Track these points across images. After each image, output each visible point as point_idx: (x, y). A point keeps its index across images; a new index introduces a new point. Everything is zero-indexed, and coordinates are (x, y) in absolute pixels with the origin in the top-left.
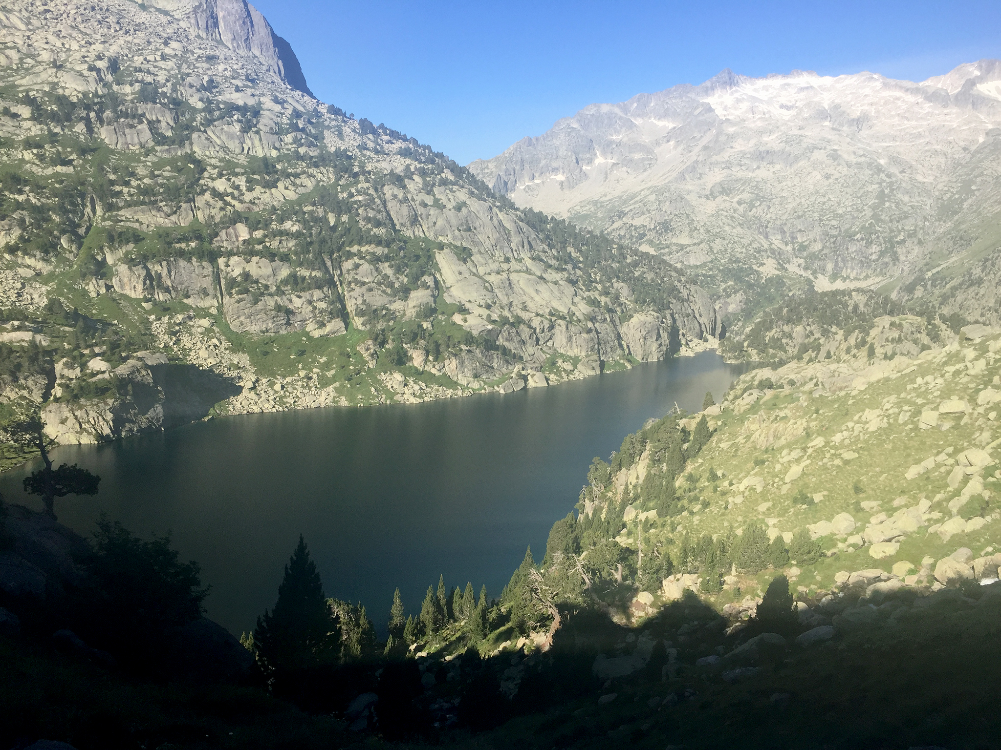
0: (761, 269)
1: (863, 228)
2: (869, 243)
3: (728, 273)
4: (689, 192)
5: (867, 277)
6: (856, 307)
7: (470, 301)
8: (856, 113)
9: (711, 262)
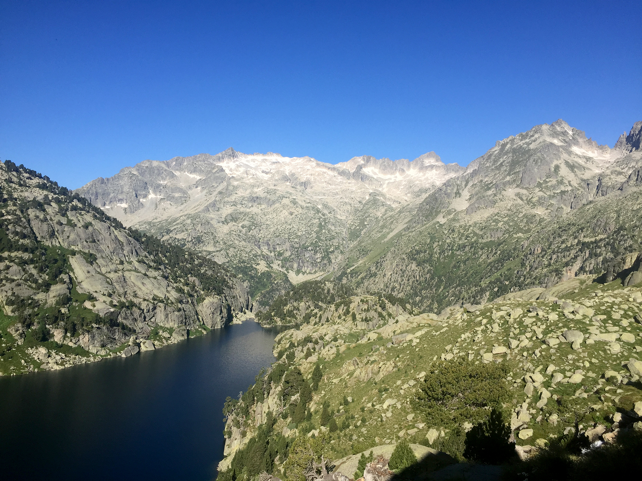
0: (258, 267)
1: (312, 243)
2: (316, 252)
3: (239, 269)
4: (212, 219)
5: (315, 272)
6: (329, 290)
7: (96, 292)
8: (303, 180)
9: (228, 262)
